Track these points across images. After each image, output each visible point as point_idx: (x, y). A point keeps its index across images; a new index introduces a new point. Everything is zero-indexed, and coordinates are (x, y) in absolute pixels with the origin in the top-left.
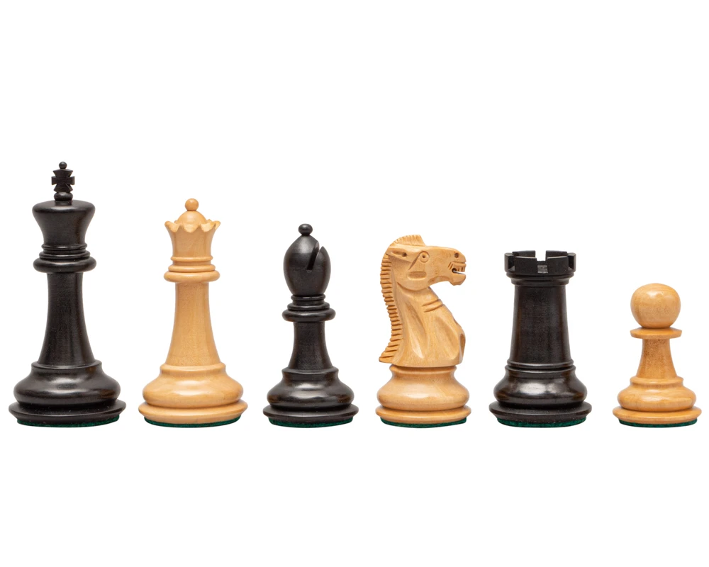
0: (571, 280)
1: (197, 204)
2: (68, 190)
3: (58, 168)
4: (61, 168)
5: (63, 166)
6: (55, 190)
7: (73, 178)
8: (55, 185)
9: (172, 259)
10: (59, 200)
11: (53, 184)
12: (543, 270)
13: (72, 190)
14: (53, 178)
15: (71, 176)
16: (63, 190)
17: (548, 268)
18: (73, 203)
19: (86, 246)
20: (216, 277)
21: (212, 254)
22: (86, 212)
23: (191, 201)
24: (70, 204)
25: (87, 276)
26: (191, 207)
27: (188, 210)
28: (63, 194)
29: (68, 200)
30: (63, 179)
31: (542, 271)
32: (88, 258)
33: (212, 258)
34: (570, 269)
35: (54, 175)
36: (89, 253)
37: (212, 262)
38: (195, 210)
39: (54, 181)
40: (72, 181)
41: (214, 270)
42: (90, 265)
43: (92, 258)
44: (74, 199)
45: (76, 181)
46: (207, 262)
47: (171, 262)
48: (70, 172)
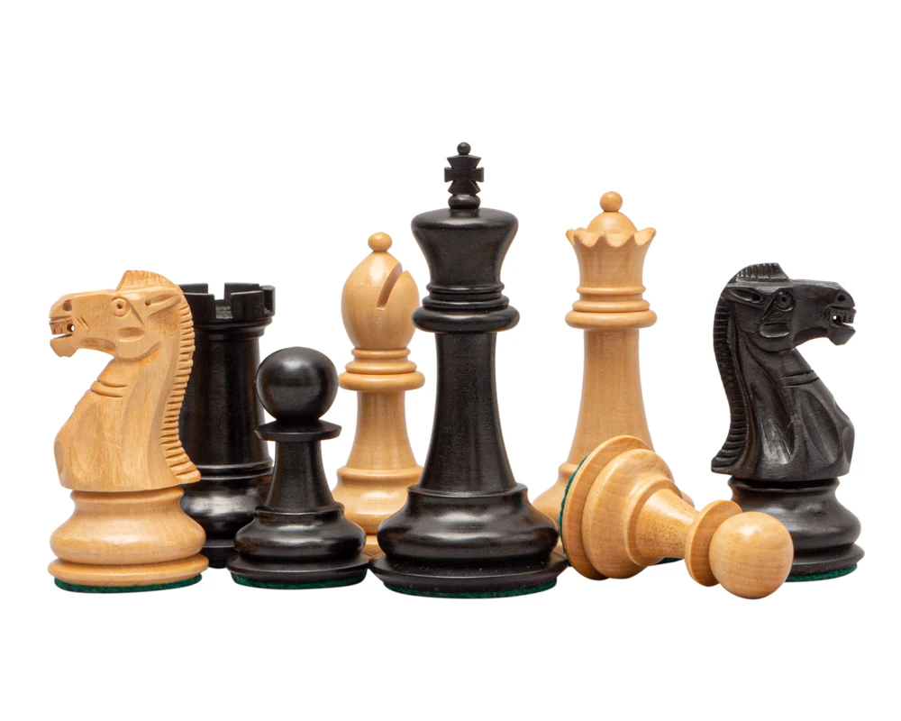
0: (267, 329)
1: (619, 201)
2: (473, 191)
3: (455, 153)
4: (460, 153)
5: (464, 149)
6: (450, 191)
7: (481, 170)
8: (451, 183)
9: (578, 291)
10: (456, 207)
11: (447, 180)
12: (224, 314)
13: (479, 190)
14: (447, 171)
15: (478, 167)
16: (465, 192)
17: (232, 310)
18: (480, 214)
19: (502, 287)
20: (651, 321)
21: (644, 284)
22: (504, 228)
23: (610, 196)
24: (476, 215)
25: (502, 338)
26: (611, 205)
27: (605, 211)
28: (462, 198)
29: (472, 208)
30: (464, 172)
31: (222, 315)
32: (506, 306)
33: (644, 289)
34: (266, 311)
35: (448, 165)
36: (507, 300)
37: (645, 296)
38: (617, 211)
39: (449, 175)
40: (479, 175)
41: (648, 310)
42: (510, 320)
43: (512, 307)
44: (482, 206)
45: (486, 175)
46: (636, 296)
47: (578, 296)
48: (477, 160)
